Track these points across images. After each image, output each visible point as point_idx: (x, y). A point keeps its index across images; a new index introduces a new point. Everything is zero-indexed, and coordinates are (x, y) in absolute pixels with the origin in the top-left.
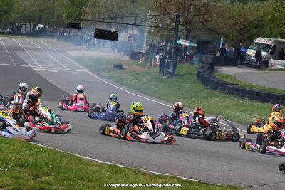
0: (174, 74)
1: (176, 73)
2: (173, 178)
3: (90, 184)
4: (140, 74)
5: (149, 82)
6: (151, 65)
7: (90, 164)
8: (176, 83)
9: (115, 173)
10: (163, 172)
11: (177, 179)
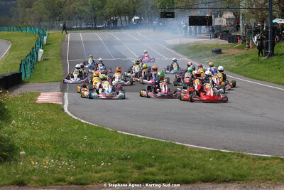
0: (272, 54)
1: (275, 52)
2: (277, 158)
3: (194, 172)
4: (239, 57)
5: (249, 64)
6: (249, 47)
7: (193, 151)
8: (276, 63)
9: (218, 159)
10: (266, 153)
11: (281, 159)
